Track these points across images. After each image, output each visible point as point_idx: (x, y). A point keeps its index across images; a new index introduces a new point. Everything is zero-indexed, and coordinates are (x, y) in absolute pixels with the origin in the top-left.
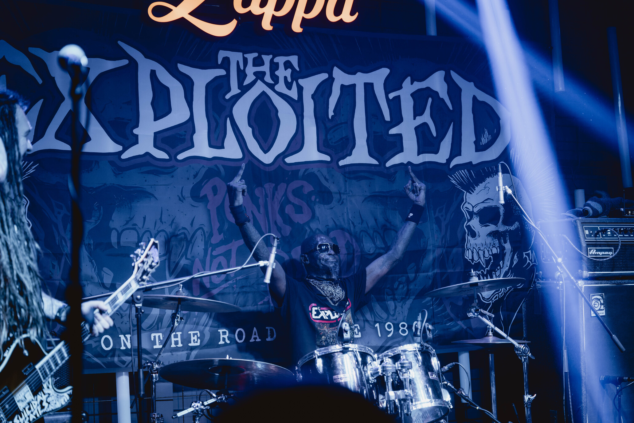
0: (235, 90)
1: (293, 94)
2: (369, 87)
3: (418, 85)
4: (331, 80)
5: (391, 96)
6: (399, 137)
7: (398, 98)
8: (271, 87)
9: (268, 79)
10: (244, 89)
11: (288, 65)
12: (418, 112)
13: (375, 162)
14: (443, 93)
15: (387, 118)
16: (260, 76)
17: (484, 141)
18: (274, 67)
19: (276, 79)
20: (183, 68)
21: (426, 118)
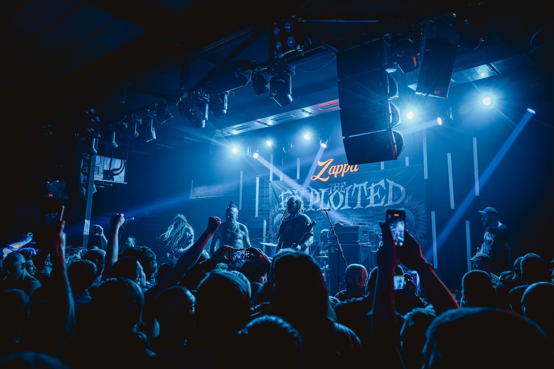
0: (331, 193)
1: (344, 192)
2: (362, 187)
3: (376, 185)
4: (353, 186)
5: (368, 189)
6: (369, 200)
7: (370, 189)
8: (339, 191)
9: (339, 189)
10: (333, 192)
11: (343, 184)
12: (375, 192)
13: (362, 207)
14: (383, 186)
15: (366, 194)
16: (337, 188)
17: (395, 198)
18: (340, 185)
19: (340, 188)
20: (320, 189)
21: (378, 194)
